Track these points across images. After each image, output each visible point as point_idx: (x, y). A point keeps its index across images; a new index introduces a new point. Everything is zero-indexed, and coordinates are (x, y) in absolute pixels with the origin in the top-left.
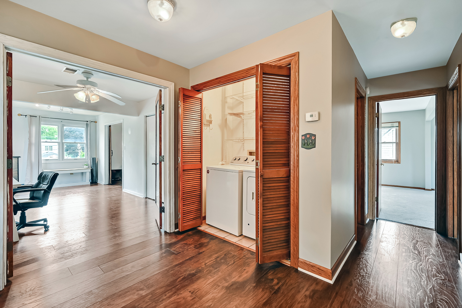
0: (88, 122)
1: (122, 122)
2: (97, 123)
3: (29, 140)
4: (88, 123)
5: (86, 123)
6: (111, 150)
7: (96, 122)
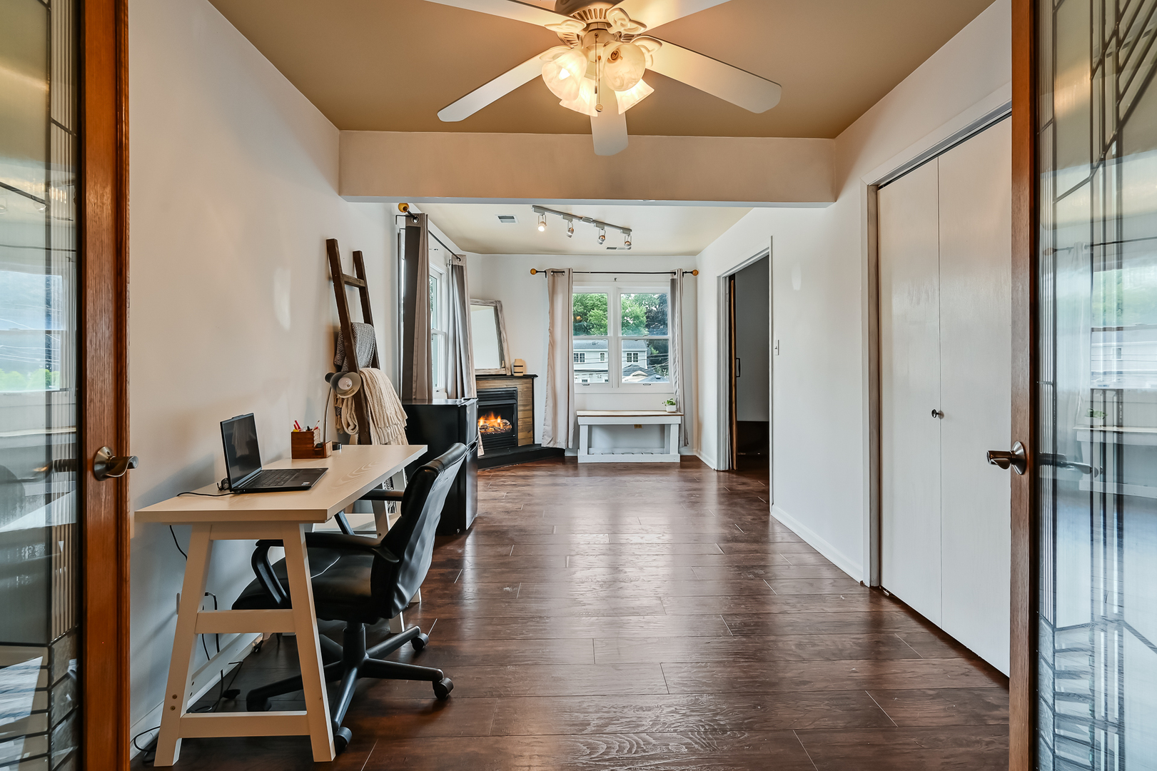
0: (675, 273)
1: (770, 250)
2: (699, 276)
3: (550, 332)
4: (675, 277)
5: (669, 277)
6: (736, 359)
7: (695, 273)
